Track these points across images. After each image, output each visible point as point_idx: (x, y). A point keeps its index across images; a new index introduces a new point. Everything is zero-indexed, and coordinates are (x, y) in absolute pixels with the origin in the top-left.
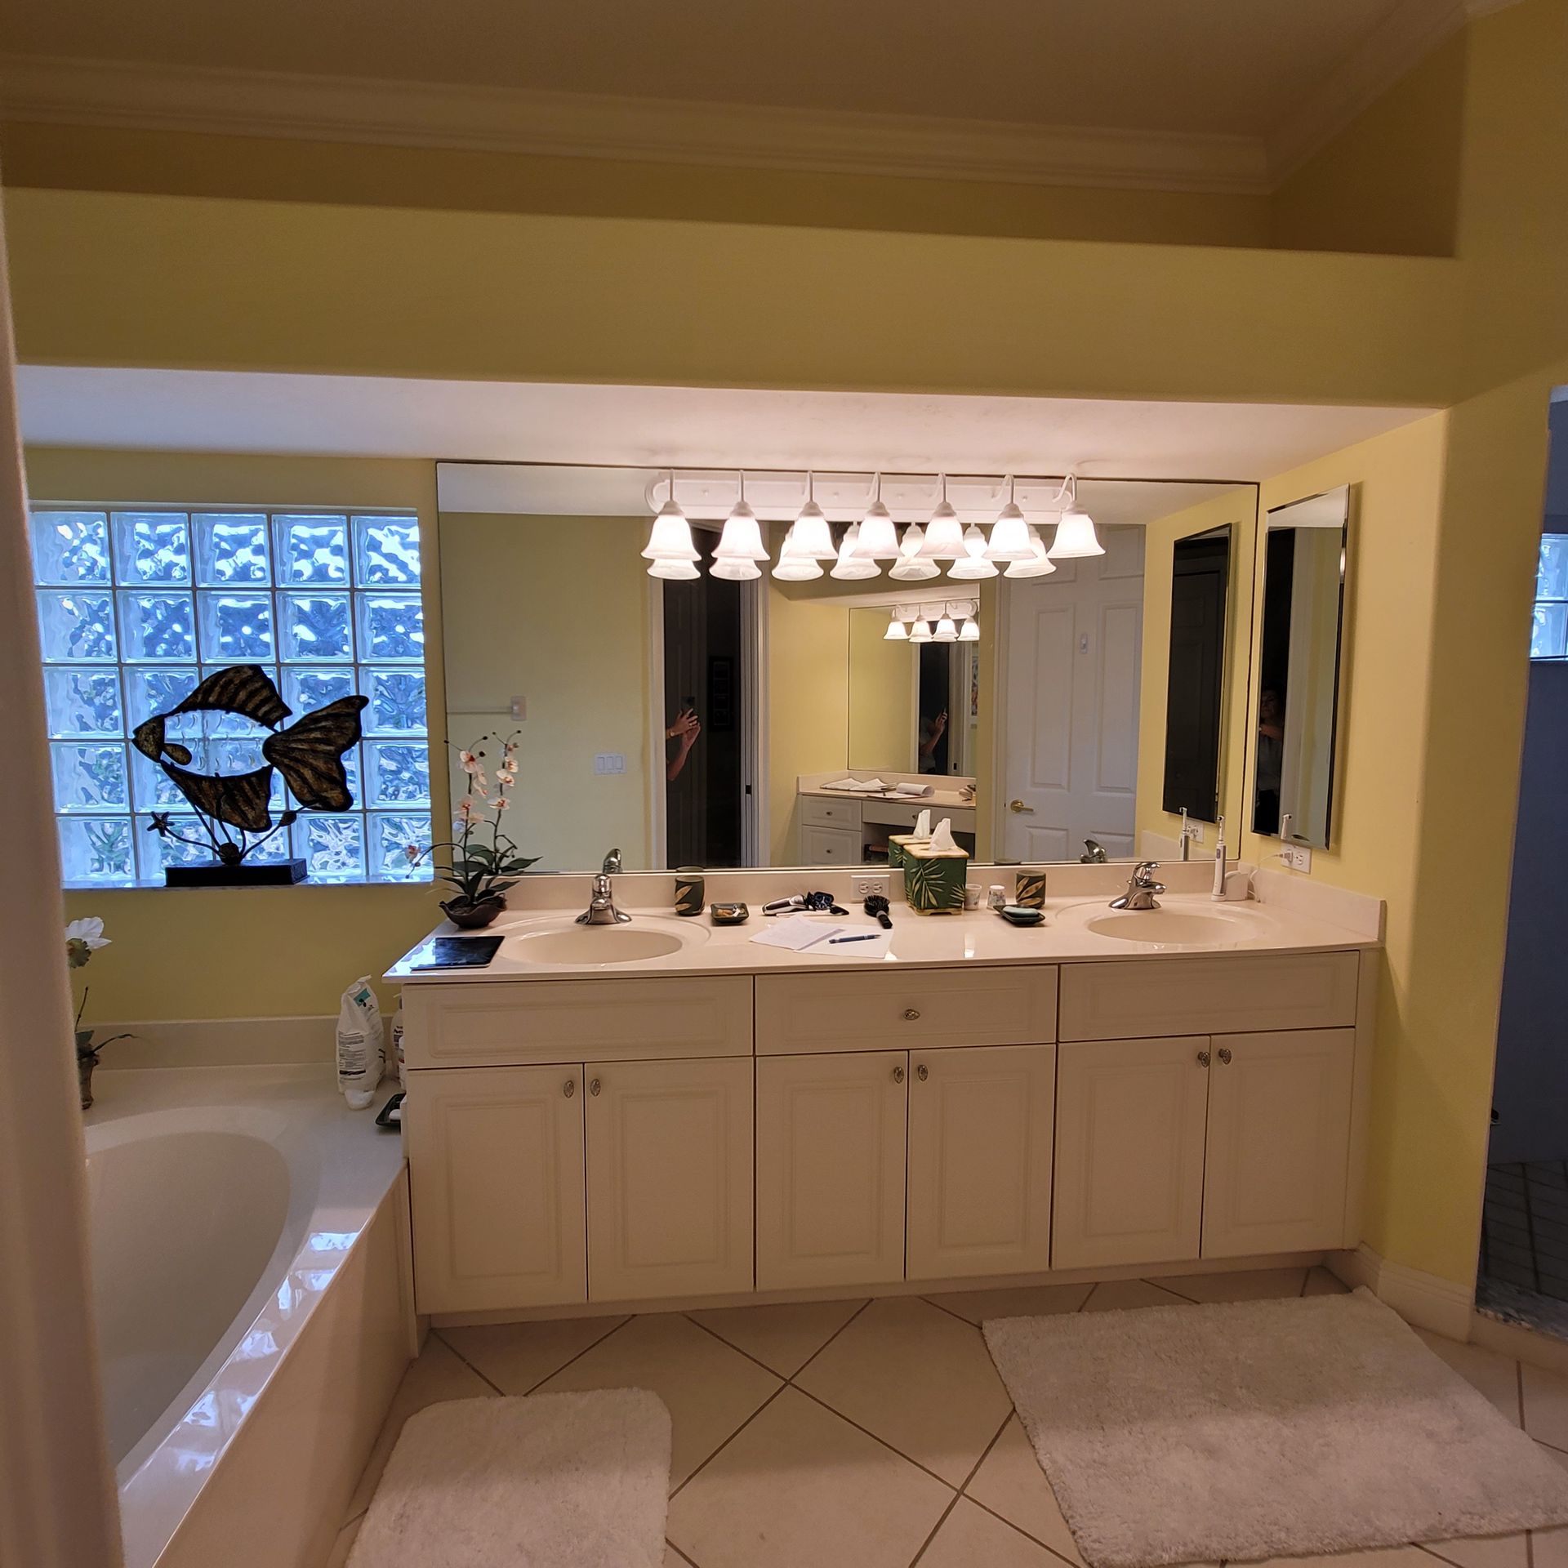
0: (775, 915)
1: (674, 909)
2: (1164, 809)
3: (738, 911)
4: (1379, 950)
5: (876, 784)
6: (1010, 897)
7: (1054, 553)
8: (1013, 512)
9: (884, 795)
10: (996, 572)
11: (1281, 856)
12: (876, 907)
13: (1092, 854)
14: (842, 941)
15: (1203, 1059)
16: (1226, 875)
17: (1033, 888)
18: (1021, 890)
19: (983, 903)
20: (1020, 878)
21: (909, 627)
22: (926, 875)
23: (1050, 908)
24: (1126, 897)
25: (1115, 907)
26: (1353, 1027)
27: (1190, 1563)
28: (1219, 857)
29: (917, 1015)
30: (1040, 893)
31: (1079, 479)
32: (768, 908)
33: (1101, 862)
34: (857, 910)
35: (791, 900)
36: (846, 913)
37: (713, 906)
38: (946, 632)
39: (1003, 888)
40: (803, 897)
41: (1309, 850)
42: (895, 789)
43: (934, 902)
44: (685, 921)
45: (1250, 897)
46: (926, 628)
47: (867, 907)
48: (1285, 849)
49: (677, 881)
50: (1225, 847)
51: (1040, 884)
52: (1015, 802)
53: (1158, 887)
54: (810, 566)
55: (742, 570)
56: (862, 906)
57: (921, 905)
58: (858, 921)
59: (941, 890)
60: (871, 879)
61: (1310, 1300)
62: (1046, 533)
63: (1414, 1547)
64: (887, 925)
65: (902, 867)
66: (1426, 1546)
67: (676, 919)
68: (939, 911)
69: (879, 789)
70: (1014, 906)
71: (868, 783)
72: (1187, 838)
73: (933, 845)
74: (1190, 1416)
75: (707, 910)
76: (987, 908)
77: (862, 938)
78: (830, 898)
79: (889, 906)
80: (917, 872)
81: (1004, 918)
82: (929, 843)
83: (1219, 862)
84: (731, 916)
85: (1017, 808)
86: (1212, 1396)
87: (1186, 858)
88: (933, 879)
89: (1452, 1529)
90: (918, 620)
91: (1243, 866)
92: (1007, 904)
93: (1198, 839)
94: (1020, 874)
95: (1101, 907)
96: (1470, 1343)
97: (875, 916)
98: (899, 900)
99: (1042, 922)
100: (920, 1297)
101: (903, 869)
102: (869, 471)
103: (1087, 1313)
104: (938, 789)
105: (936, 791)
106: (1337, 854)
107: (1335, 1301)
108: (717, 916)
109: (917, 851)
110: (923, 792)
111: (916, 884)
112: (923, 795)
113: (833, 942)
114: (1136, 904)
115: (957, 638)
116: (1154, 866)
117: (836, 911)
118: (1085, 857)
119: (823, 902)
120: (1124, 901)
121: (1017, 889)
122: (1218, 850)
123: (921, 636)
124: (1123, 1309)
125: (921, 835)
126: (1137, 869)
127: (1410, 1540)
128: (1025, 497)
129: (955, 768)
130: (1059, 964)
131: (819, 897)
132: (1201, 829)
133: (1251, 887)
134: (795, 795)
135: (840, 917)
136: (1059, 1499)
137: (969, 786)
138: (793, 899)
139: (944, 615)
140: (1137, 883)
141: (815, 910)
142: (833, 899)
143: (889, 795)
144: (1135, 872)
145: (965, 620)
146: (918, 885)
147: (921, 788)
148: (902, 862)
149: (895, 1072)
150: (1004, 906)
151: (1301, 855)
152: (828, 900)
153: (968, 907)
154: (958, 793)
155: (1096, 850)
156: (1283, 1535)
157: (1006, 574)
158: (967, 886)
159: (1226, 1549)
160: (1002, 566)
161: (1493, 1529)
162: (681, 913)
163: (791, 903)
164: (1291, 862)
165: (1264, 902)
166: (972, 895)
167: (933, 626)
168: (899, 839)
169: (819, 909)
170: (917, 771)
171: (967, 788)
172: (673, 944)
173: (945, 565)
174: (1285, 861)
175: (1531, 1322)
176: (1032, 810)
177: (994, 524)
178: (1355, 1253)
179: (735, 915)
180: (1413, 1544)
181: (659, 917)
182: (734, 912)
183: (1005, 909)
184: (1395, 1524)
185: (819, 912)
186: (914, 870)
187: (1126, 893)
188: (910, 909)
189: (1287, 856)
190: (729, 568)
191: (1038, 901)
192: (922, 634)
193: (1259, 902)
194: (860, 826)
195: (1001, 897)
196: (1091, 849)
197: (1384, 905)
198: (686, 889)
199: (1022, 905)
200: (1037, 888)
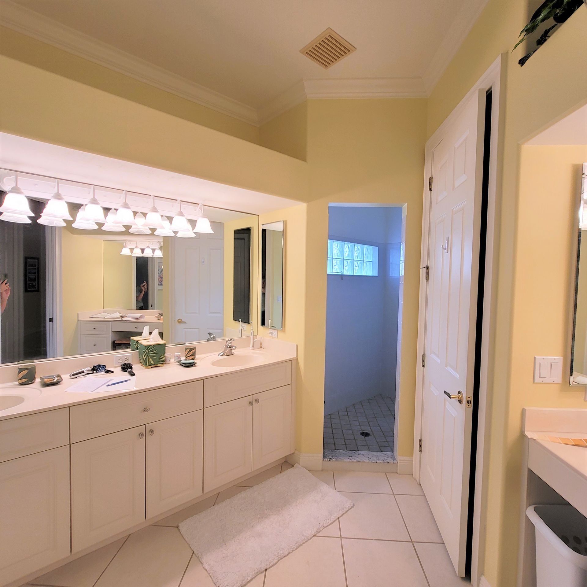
0: (76, 378)
1: (18, 382)
2: (234, 320)
3: (56, 379)
4: (297, 360)
5: (117, 315)
6: (182, 357)
7: (195, 231)
8: (181, 214)
9: (122, 319)
10: (173, 235)
11: (269, 333)
12: (126, 368)
13: (211, 338)
14: (113, 384)
15: (251, 403)
16: (254, 341)
17: (191, 352)
18: (187, 354)
19: (172, 360)
20: (186, 349)
21: (132, 250)
22: (149, 352)
23: (198, 359)
24: (224, 352)
25: (220, 356)
26: (291, 384)
27: (256, 576)
28: (252, 335)
29: (149, 409)
30: (194, 354)
31: (204, 205)
32: (73, 375)
33: (214, 340)
34: (118, 370)
35: (85, 370)
36: (112, 372)
37: (41, 378)
38: (148, 253)
39: (180, 353)
40: (91, 368)
41: (277, 331)
42: (127, 317)
43: (152, 362)
44: (25, 388)
45: (261, 347)
46: (140, 251)
47: (122, 368)
48: (270, 331)
49: (18, 368)
50: (253, 332)
51: (194, 351)
52: (179, 320)
53: (234, 347)
54: (92, 224)
55: (55, 222)
56: (120, 368)
57: (147, 364)
58: (119, 375)
59: (155, 357)
60: (123, 356)
61: (283, 473)
62: (193, 223)
63: (315, 537)
64: (133, 374)
65: (138, 350)
66: (317, 535)
67: (19, 387)
68: (154, 366)
69: (119, 317)
70: (184, 360)
71: (113, 314)
72: (241, 329)
73: (151, 340)
74: (253, 526)
75: (38, 380)
76: (174, 362)
77: (122, 382)
78: (104, 367)
79: (132, 367)
80: (145, 351)
81: (181, 365)
82: (149, 339)
83: (252, 337)
84: (53, 381)
85: (180, 322)
86: (259, 516)
87: (241, 337)
88: (152, 353)
89: (322, 527)
90: (136, 248)
91: (258, 337)
92: (182, 360)
93: (245, 329)
94: (186, 347)
95: (215, 356)
96: (322, 470)
97: (127, 372)
98: (136, 364)
99: (195, 365)
100: (152, 525)
101: (138, 351)
102: (122, 189)
103: (217, 505)
104: (146, 316)
105: (145, 317)
106: (285, 331)
107: (290, 471)
108: (44, 382)
109: (145, 343)
110: (140, 317)
111: (145, 356)
112: (140, 318)
113: (109, 385)
114: (227, 354)
115: (152, 256)
116: (232, 340)
117: (108, 372)
118: (208, 339)
119: (101, 369)
120: (223, 353)
121: (185, 353)
122: (251, 333)
123: (137, 254)
124: (228, 499)
125: (145, 336)
126: (227, 341)
127: (313, 535)
128: (184, 209)
129: (152, 307)
130: (203, 379)
131: (99, 367)
132: (245, 325)
133: (261, 344)
134: (77, 320)
135: (110, 374)
136: (212, 578)
137: (159, 314)
138: (86, 369)
139: (147, 246)
140: (227, 346)
141: (97, 372)
142: (106, 367)
143: (124, 319)
144: (226, 343)
145: (156, 249)
146: (145, 357)
147: (138, 315)
148: (137, 347)
149: (140, 435)
150: (181, 361)
151: (275, 332)
152: (103, 367)
153: (166, 363)
154: (155, 317)
155: (212, 336)
156: (282, 552)
157: (177, 235)
158: (166, 354)
159: (267, 565)
160: (176, 233)
161: (332, 522)
162: (22, 384)
163: (85, 371)
164: (272, 335)
165: (265, 348)
166: (168, 358)
167: (143, 250)
168: (136, 338)
169: (99, 372)
170: (135, 309)
171: (158, 315)
172: (19, 400)
173: (153, 230)
174: (270, 335)
175: (335, 459)
176: (185, 322)
177: (173, 217)
178: (294, 454)
179: (55, 381)
180: (314, 536)
181: (7, 388)
182: (54, 379)
183: (182, 362)
184: (310, 532)
185: (99, 373)
186: (144, 351)
187: (223, 350)
188: (142, 366)
189: (271, 333)
190: (48, 221)
191: (193, 357)
192: (138, 253)
193: (264, 348)
194: (110, 333)
195: (179, 357)
196: (210, 336)
197: (297, 345)
198: (25, 372)
199: (188, 359)
200: (193, 352)
